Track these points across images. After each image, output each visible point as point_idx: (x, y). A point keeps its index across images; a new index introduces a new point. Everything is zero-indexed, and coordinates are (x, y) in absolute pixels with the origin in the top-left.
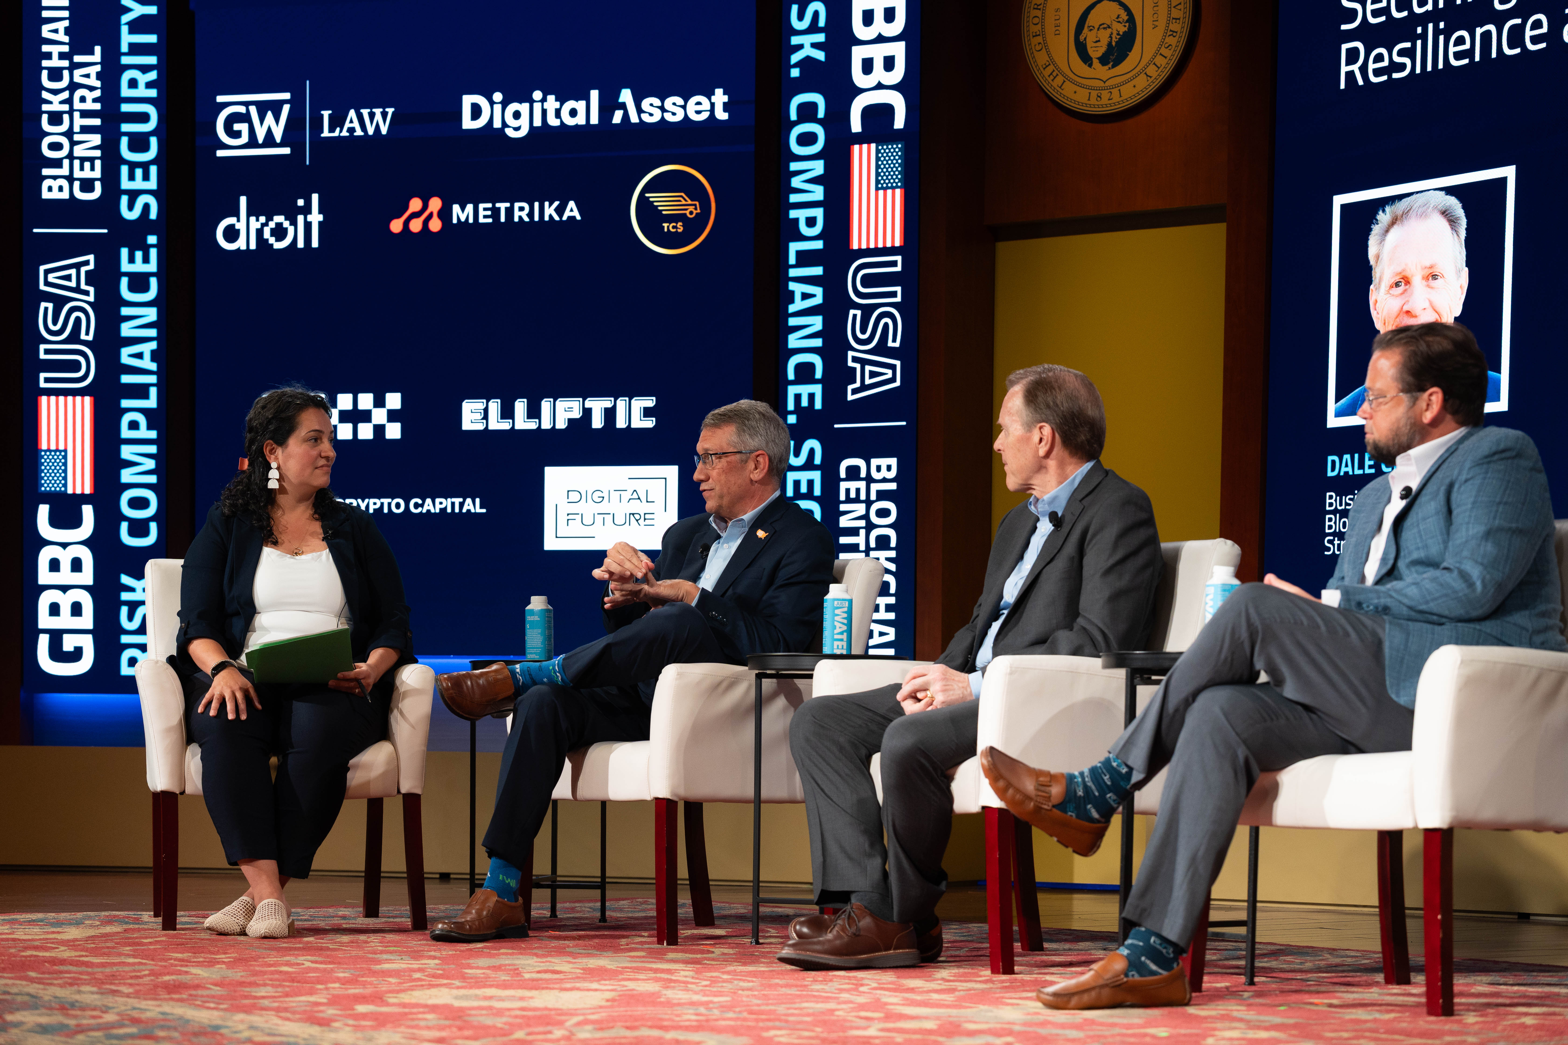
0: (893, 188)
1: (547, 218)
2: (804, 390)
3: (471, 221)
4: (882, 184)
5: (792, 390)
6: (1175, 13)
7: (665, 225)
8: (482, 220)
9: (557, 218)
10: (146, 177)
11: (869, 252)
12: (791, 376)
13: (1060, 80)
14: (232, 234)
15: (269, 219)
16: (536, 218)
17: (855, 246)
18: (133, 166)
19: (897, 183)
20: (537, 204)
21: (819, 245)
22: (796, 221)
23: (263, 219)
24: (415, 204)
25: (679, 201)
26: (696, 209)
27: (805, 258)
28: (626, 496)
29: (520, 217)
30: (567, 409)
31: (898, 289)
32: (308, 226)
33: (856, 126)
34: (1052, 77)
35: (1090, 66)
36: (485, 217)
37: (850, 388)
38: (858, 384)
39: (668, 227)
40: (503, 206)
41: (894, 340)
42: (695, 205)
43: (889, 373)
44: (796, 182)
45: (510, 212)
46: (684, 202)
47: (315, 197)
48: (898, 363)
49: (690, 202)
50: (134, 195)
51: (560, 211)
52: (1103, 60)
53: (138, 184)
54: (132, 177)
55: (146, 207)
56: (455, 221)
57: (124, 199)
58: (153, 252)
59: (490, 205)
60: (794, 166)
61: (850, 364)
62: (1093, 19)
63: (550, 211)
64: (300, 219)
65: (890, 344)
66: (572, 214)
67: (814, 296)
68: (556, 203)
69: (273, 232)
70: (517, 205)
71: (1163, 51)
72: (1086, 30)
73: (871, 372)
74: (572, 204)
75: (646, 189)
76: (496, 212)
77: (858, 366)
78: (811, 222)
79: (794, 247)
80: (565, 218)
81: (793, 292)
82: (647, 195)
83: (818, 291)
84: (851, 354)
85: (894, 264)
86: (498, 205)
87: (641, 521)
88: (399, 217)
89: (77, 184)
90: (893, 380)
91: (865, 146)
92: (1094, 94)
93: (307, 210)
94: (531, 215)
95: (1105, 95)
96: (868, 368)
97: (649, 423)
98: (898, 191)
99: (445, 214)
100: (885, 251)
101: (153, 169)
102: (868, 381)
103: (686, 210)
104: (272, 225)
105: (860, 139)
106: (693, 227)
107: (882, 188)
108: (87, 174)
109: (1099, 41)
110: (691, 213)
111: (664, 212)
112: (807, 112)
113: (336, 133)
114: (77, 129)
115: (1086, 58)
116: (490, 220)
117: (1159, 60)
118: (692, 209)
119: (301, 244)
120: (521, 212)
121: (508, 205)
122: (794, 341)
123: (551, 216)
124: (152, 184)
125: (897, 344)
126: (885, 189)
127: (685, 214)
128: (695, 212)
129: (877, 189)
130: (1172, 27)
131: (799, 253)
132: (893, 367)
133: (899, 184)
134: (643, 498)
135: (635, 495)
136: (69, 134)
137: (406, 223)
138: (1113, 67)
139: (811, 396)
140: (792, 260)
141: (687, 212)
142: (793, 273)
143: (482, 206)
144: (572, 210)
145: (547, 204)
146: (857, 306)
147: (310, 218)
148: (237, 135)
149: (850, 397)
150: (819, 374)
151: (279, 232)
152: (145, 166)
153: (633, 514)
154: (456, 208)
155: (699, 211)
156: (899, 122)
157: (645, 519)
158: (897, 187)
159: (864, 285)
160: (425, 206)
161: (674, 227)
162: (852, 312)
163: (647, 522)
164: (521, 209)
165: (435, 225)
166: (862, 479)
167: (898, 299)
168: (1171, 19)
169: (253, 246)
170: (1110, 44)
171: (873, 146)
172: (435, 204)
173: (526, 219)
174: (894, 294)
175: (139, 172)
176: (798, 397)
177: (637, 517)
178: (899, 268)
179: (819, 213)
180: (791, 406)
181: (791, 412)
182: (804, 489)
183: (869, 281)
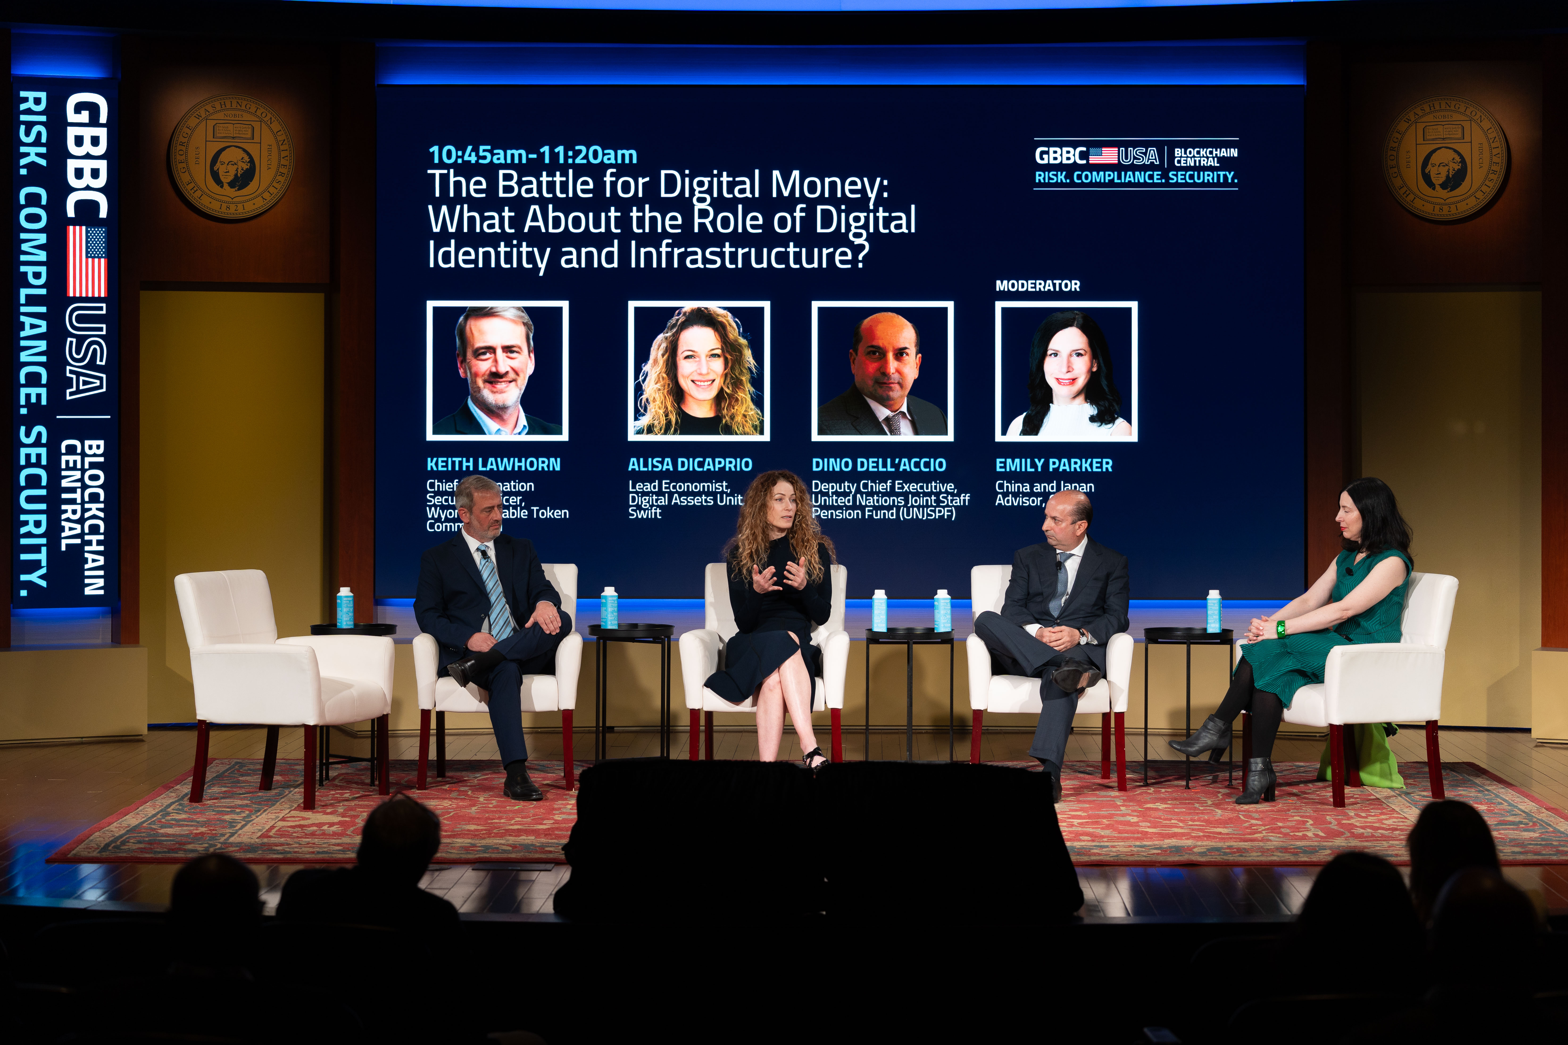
0: (99, 258)
2: (33, 391)
4: (91, 254)
5: (24, 391)
6: (283, 162)
11: (81, 299)
12: (23, 380)
13: (199, 193)
17: (71, 295)
19: (102, 255)
21: (43, 292)
22: (25, 274)
27: (32, 300)
31: (104, 326)
33: (71, 213)
34: (193, 191)
35: (222, 187)
37: (68, 391)
38: (74, 389)
41: (101, 360)
43: (98, 383)
44: (25, 247)
48: (104, 376)
52: (232, 184)
60: (23, 236)
61: (68, 375)
62: (223, 157)
65: (98, 363)
67: (40, 326)
71: (274, 184)
72: (218, 164)
73: (83, 381)
77: (74, 377)
78: (37, 275)
79: (24, 292)
81: (23, 323)
83: (43, 324)
84: (68, 368)
85: (101, 309)
90: (101, 387)
91: (78, 228)
92: (224, 205)
95: (233, 207)
96: (82, 378)
98: (103, 260)
100: (93, 300)
102: (82, 387)
105: (74, 222)
107: (91, 257)
109: (228, 172)
112: (33, 200)
115: (219, 182)
117: (272, 190)
122: (24, 357)
125: (103, 363)
126: (93, 258)
129: (87, 257)
130: (281, 170)
131: (28, 296)
132: (101, 379)
133: (104, 255)
138: (239, 190)
139: (39, 396)
140: (23, 300)
142: (23, 309)
146: (73, 336)
149: (68, 398)
156: (103, 213)
158: (102, 257)
159: (77, 322)
162: (69, 339)
166: (78, 454)
167: (104, 333)
168: (280, 165)
170: (236, 175)
171: (84, 228)
174: (101, 329)
176: (28, 396)
178: (104, 312)
179: (43, 270)
180: (23, 402)
181: (23, 406)
182: (33, 460)
183: (81, 319)
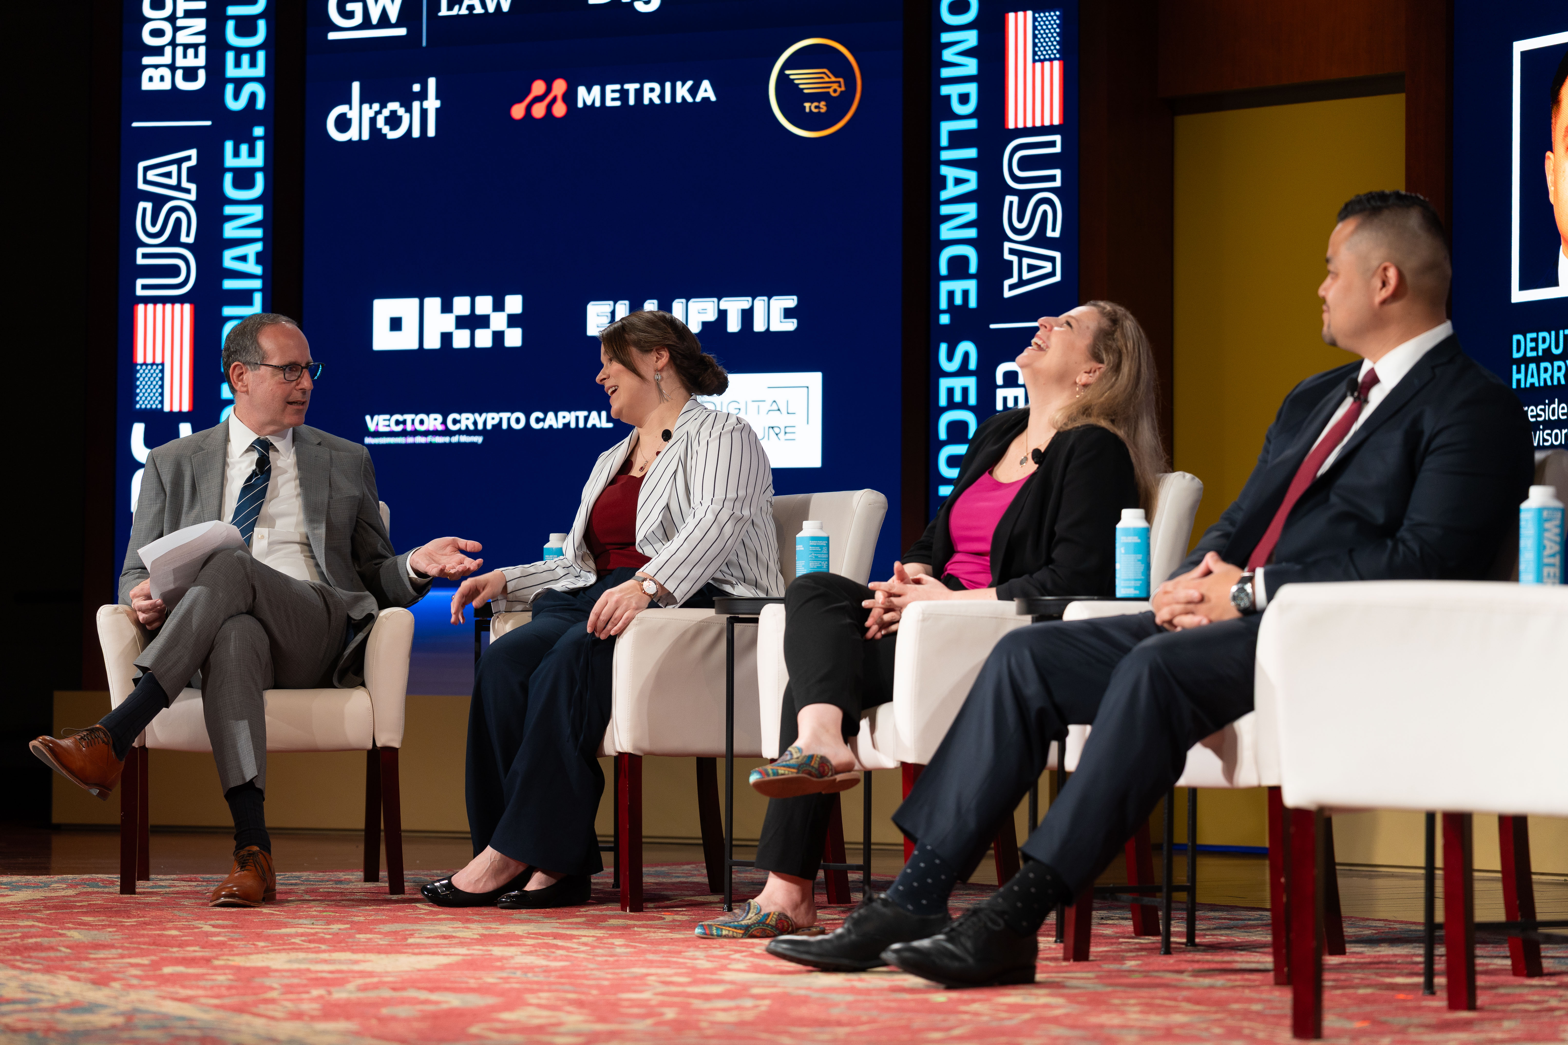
0: (1051, 60)
1: (679, 100)
2: (958, 286)
3: (598, 104)
4: (1040, 56)
5: (945, 287)
7: (807, 105)
8: (609, 103)
9: (689, 99)
10: (253, 64)
11: (1026, 132)
12: (944, 270)
14: (343, 123)
15: (383, 106)
16: (668, 100)
17: (1011, 125)
18: (239, 52)
19: (1055, 55)
20: (668, 85)
21: (972, 124)
22: (948, 98)
23: (376, 107)
24: (538, 87)
25: (822, 78)
26: (840, 86)
27: (958, 139)
28: (765, 407)
29: (651, 100)
30: (701, 311)
31: (1058, 172)
32: (424, 113)
36: (613, 99)
37: (1007, 283)
38: (1015, 279)
39: (810, 107)
40: (632, 87)
41: (1054, 230)
42: (839, 82)
43: (1048, 267)
44: (947, 55)
45: (639, 93)
46: (827, 80)
47: (432, 82)
48: (1057, 255)
49: (833, 79)
50: (240, 83)
51: (693, 91)
53: (245, 71)
54: (238, 64)
55: (253, 96)
56: (580, 105)
57: (230, 88)
58: (260, 146)
59: (617, 87)
60: (945, 37)
61: (1007, 256)
63: (682, 91)
64: (416, 105)
65: (1049, 233)
66: (706, 95)
67: (967, 181)
68: (689, 83)
69: (388, 121)
70: (647, 86)
73: (1029, 265)
74: (706, 84)
75: (786, 66)
76: (624, 94)
77: (1015, 259)
78: (964, 99)
79: (946, 127)
80: (698, 99)
81: (944, 178)
82: (787, 72)
83: (972, 176)
84: (1007, 245)
85: (1052, 144)
86: (626, 86)
87: (781, 435)
88: (520, 101)
89: (179, 74)
90: (1052, 274)
91: (1021, 14)
93: (422, 96)
94: (662, 96)
96: (1026, 261)
97: (791, 325)
98: (1056, 64)
99: (570, 97)
100: (1043, 130)
101: (261, 55)
102: (1026, 276)
103: (829, 87)
104: (386, 112)
106: (838, 106)
107: (1039, 60)
108: (191, 61)
110: (835, 91)
111: (806, 91)
113: (455, 12)
114: (180, 13)
116: (618, 103)
118: (835, 87)
119: (416, 133)
120: (652, 93)
121: (637, 86)
122: (946, 232)
123: (683, 98)
124: (260, 71)
125: (1057, 234)
126: (1042, 61)
127: (828, 93)
128: (839, 90)
129: (1034, 61)
131: (952, 134)
132: (1052, 260)
133: (1058, 56)
134: (783, 409)
135: (775, 407)
136: (172, 19)
137: (529, 108)
139: (966, 293)
140: (944, 141)
141: (831, 90)
142: (945, 155)
143: (609, 88)
144: (706, 91)
145: (679, 84)
146: (1014, 192)
147: (426, 104)
148: (350, 15)
149: (1007, 294)
150: (973, 268)
151: (394, 121)
152: (252, 52)
153: (772, 428)
154: (582, 90)
155: (843, 89)
157: (786, 433)
158: (1056, 59)
159: (1021, 168)
160: (549, 90)
161: (816, 107)
162: (1008, 198)
163: (788, 436)
164: (652, 90)
165: (560, 110)
167: (1058, 183)
169: (366, 136)
171: (1029, 13)
172: (560, 87)
173: (657, 101)
174: (1052, 178)
175: (245, 59)
176: (951, 294)
177: (777, 430)
178: (1058, 149)
179: (972, 89)
180: (943, 304)
181: (944, 312)
182: (958, 398)
183: (1026, 163)
